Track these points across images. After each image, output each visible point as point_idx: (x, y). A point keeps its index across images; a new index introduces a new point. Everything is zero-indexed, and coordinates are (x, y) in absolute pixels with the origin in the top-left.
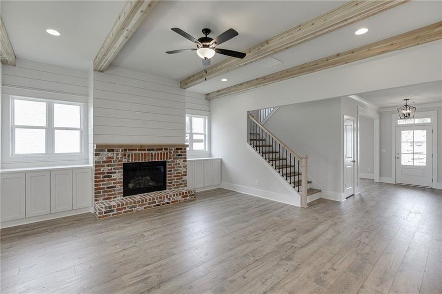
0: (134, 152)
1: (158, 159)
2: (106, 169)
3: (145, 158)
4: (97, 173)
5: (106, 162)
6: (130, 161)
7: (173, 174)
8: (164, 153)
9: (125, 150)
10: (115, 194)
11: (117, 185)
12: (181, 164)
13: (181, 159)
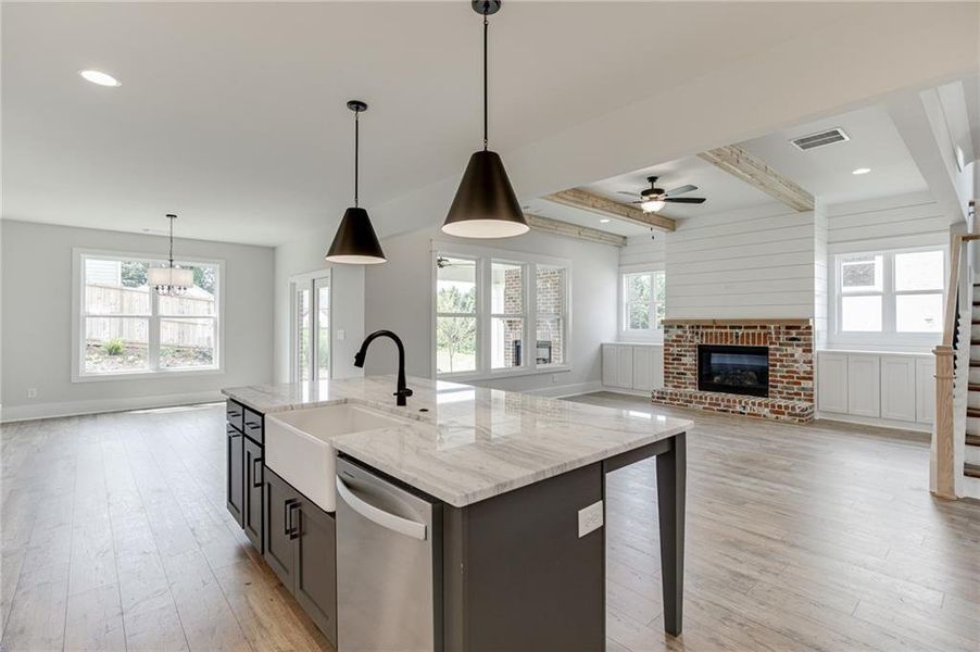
0: (709, 331)
1: (748, 343)
2: (675, 350)
3: (727, 340)
4: (667, 354)
5: (676, 341)
6: (704, 343)
7: (779, 371)
8: (760, 334)
9: (698, 327)
10: (685, 383)
11: (688, 372)
12: (796, 356)
13: (797, 345)
